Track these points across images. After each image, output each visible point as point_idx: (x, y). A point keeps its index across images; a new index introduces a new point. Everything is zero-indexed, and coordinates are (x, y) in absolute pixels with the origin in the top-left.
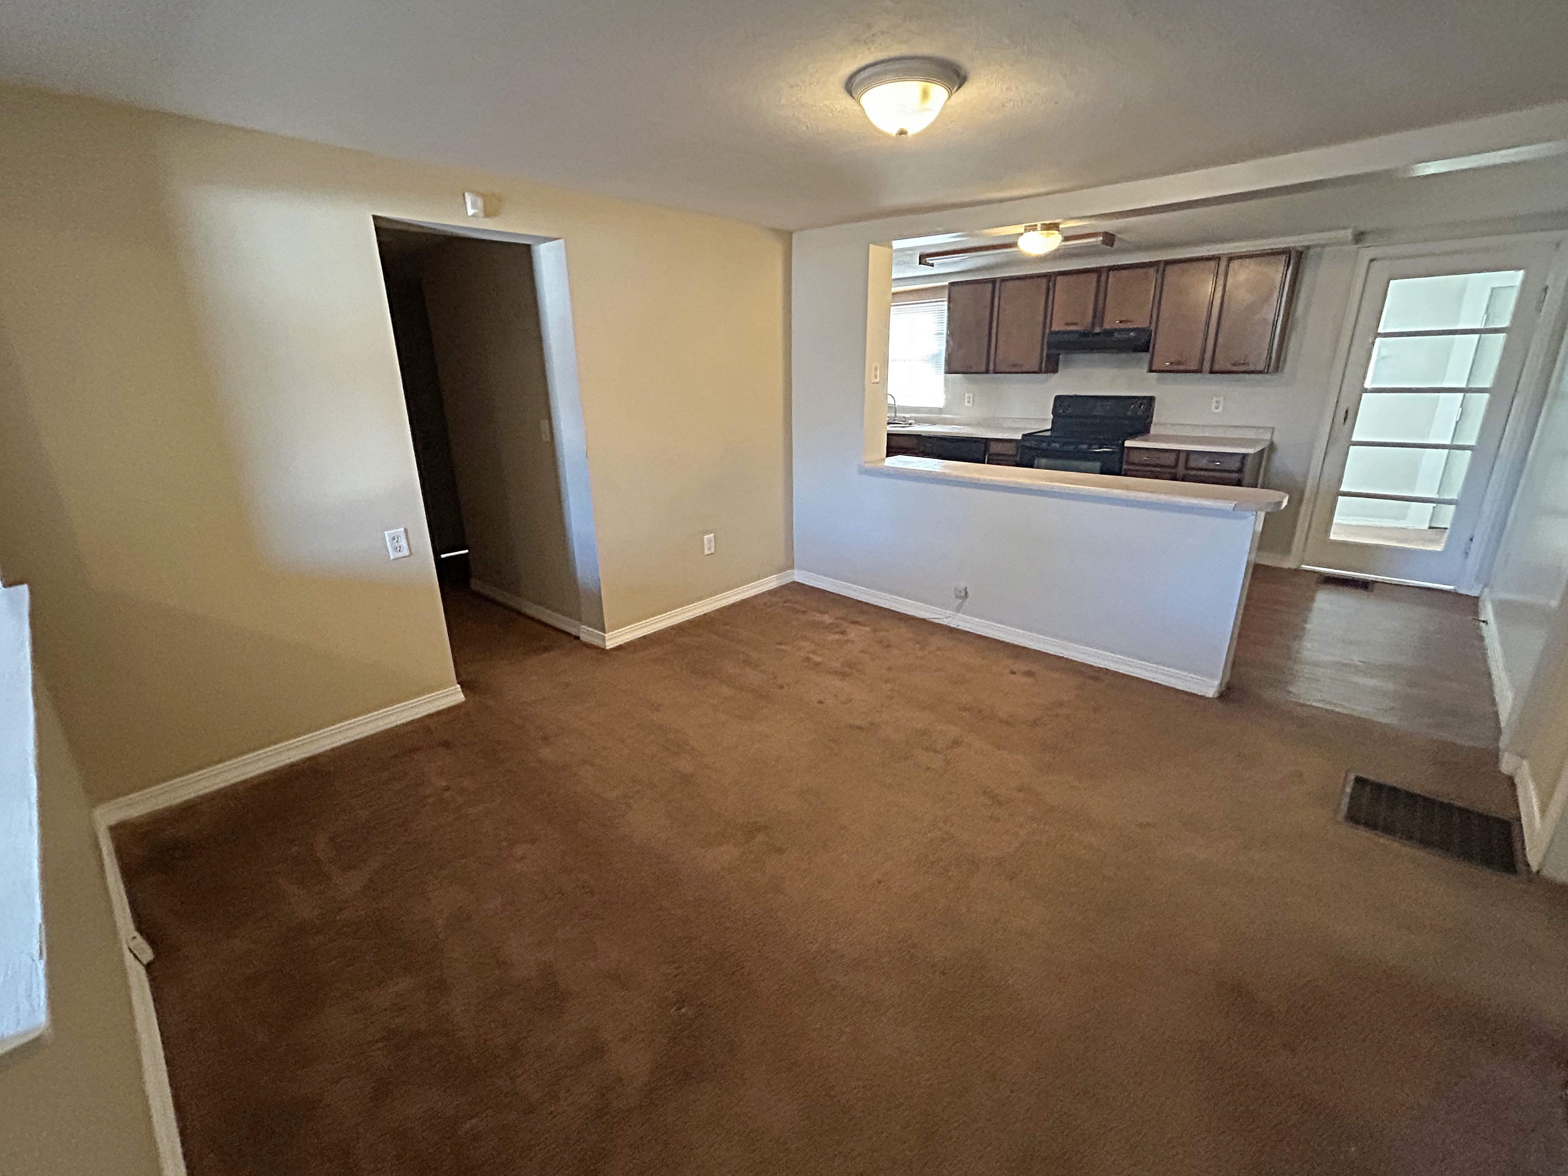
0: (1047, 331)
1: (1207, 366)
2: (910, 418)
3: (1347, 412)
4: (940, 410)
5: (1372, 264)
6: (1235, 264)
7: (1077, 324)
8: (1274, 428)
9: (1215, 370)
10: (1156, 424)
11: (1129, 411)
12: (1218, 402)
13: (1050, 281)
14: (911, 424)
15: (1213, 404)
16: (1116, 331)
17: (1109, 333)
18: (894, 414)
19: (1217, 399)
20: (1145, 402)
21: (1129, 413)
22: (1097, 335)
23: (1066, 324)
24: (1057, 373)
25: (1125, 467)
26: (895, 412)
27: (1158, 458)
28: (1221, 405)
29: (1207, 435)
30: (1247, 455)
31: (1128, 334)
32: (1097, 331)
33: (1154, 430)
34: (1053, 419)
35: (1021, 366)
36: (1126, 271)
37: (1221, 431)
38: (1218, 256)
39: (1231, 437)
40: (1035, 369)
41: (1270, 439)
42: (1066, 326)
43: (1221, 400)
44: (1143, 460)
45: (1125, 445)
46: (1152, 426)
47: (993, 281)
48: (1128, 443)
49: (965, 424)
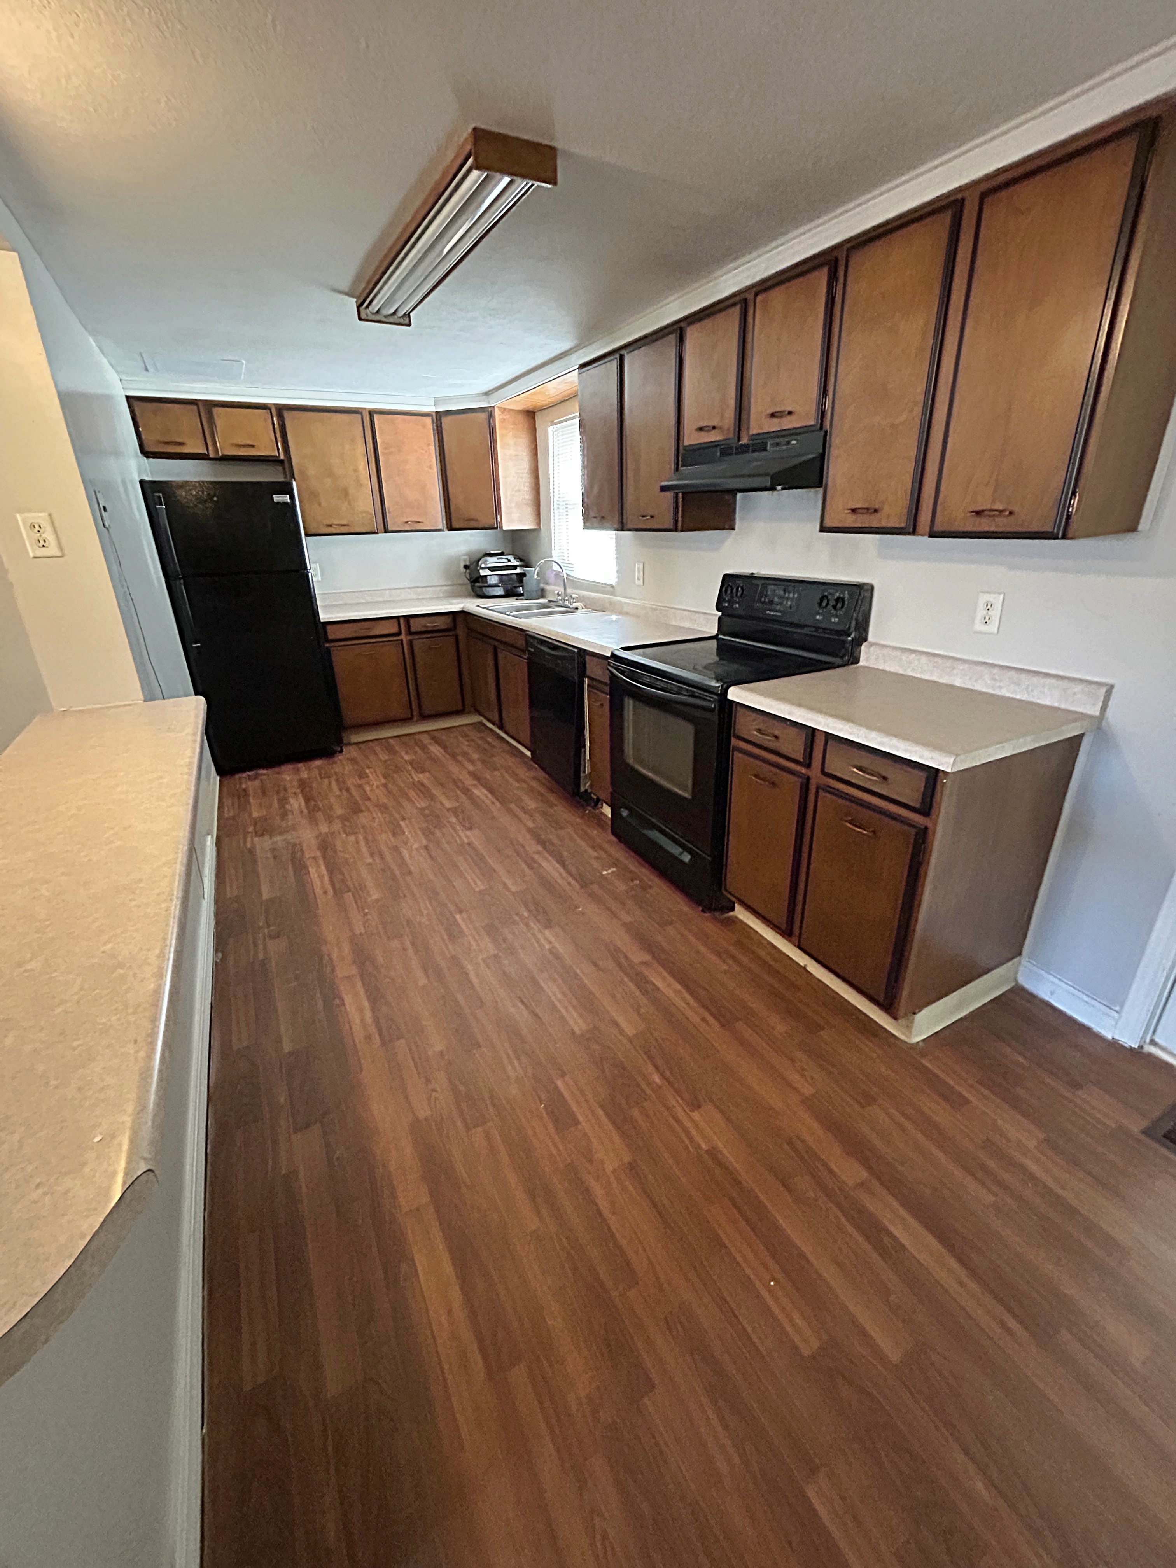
0: (681, 448)
1: (925, 520)
2: (578, 599)
4: (611, 590)
6: (997, 210)
7: (714, 428)
8: (1112, 687)
9: (938, 528)
10: (872, 644)
11: (819, 614)
12: (989, 606)
13: (681, 340)
14: (577, 609)
15: (981, 612)
16: (772, 437)
17: (759, 444)
18: (563, 590)
19: (990, 598)
20: (847, 596)
21: (818, 617)
22: (745, 449)
23: (701, 429)
24: (733, 529)
25: (734, 742)
26: (565, 589)
27: (776, 737)
28: (995, 613)
29: (958, 684)
30: (941, 774)
31: (788, 443)
32: (745, 440)
33: (867, 656)
34: (720, 618)
35: (652, 517)
36: (782, 288)
37: (987, 678)
38: (959, 196)
39: (1008, 695)
40: (670, 524)
41: (1096, 711)
42: (703, 433)
43: (997, 600)
44: (755, 736)
45: (730, 697)
46: (863, 647)
47: (620, 355)
48: (735, 694)
49: (632, 615)
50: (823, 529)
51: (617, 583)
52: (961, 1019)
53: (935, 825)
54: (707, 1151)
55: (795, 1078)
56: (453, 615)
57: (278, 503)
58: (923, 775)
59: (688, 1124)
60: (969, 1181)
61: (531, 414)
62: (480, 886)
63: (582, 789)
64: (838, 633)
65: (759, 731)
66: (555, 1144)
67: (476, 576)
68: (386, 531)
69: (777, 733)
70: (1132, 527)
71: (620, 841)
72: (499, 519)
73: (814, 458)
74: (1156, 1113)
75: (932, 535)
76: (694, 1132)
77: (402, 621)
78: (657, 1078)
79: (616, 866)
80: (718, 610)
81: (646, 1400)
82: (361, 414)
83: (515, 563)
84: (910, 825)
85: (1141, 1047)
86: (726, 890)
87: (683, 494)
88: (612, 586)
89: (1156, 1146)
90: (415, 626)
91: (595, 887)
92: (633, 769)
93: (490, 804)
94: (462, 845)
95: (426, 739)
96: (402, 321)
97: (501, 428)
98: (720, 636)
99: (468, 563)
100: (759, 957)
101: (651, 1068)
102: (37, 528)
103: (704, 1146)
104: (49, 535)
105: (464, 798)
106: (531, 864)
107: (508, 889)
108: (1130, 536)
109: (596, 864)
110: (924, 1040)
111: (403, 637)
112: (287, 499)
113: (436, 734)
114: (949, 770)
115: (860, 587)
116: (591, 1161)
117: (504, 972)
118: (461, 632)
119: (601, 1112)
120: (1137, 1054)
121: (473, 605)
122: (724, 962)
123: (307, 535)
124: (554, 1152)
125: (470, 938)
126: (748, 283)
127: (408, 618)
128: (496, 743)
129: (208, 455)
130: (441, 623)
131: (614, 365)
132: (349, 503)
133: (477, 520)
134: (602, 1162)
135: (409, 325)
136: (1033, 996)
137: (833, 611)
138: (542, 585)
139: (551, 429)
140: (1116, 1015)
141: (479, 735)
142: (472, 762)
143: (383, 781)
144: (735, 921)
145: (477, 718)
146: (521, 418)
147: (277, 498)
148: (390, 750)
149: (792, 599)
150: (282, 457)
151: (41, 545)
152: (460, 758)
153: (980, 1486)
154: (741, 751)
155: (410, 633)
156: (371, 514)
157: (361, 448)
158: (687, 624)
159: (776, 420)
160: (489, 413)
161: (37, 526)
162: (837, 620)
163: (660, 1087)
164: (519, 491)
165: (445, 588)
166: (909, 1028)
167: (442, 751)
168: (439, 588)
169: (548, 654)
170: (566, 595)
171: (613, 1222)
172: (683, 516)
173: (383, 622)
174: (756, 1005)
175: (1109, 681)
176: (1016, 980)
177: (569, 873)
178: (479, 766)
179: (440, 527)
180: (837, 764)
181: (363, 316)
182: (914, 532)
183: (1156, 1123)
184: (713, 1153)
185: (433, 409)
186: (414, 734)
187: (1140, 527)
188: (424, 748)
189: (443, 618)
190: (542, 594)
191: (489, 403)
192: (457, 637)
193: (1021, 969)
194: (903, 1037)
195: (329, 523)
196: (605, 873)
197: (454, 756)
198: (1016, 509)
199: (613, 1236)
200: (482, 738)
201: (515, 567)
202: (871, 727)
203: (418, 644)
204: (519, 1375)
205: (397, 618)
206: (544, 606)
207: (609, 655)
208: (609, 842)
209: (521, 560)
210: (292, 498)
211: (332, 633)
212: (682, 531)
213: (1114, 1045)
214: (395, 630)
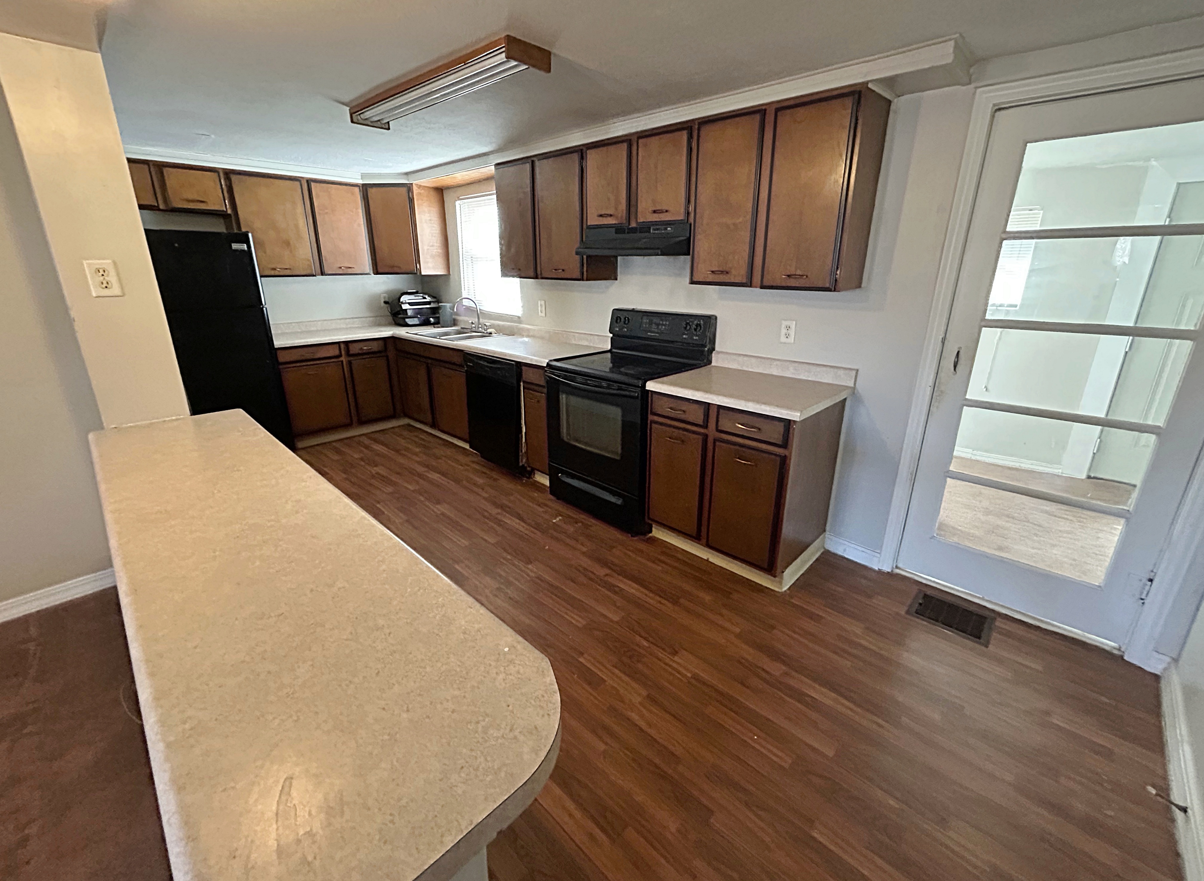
0: (585, 226)
1: (757, 278)
2: (491, 327)
3: (958, 352)
4: (519, 320)
5: (998, 113)
6: (785, 119)
7: (611, 215)
8: (858, 370)
9: (766, 283)
10: (719, 352)
11: (685, 334)
12: (788, 328)
13: (582, 158)
14: (491, 333)
15: (784, 331)
16: (653, 225)
17: (645, 228)
18: (477, 320)
19: (788, 323)
20: (702, 322)
21: (684, 336)
22: (633, 230)
23: (601, 216)
24: (616, 279)
25: (651, 417)
26: (479, 318)
27: (684, 411)
28: (792, 332)
29: (775, 373)
30: (792, 423)
31: (666, 229)
32: (633, 225)
33: (716, 360)
34: (612, 338)
35: (563, 270)
36: (657, 137)
37: (791, 369)
38: (764, 108)
39: (804, 378)
40: (577, 275)
41: (852, 385)
42: (601, 218)
43: (793, 325)
44: (668, 412)
45: (647, 388)
46: (713, 355)
47: (531, 160)
48: (651, 386)
49: (538, 337)
50: (692, 282)
51: (523, 314)
52: (803, 575)
53: (791, 453)
54: (692, 677)
55: (727, 625)
56: (385, 340)
57: (236, 251)
58: (782, 424)
59: (674, 665)
60: (836, 657)
61: (440, 191)
62: (465, 542)
63: (521, 464)
64: (697, 345)
65: (671, 408)
66: (596, 698)
67: (399, 309)
68: (323, 274)
69: (684, 408)
70: (859, 286)
71: (558, 499)
72: (418, 267)
73: (683, 240)
74: (909, 602)
75: (763, 287)
76: (681, 669)
77: (342, 346)
78: (645, 644)
79: (561, 515)
80: (611, 333)
81: (712, 820)
82: (300, 181)
83: (428, 299)
84: (776, 455)
85: (892, 571)
86: (649, 518)
87: (587, 257)
88: (519, 317)
89: (913, 618)
90: (354, 349)
91: (551, 531)
92: (568, 444)
93: (446, 483)
94: (437, 516)
95: (367, 441)
96: (383, 126)
97: (417, 200)
98: (614, 350)
99: (387, 300)
100: (679, 559)
101: (638, 638)
102: (102, 272)
103: (689, 675)
104: (112, 278)
105: (421, 481)
106: (499, 523)
107: (489, 543)
108: (858, 291)
109: (547, 517)
110: (789, 589)
111: (343, 359)
112: (245, 247)
113: (373, 436)
114: (798, 420)
115: (709, 317)
116: (623, 702)
117: (510, 598)
118: (391, 354)
119: (617, 671)
120: (891, 575)
121: (402, 332)
122: (658, 565)
123: (261, 276)
124: (597, 702)
125: (474, 580)
126: (633, 130)
127: (347, 343)
128: (430, 439)
129: (158, 206)
130: (375, 347)
131: (528, 166)
132: (291, 252)
133: (399, 267)
134: (630, 700)
135: (389, 129)
136: (835, 555)
137: (695, 333)
138: (454, 317)
139: (458, 203)
140: (878, 555)
141: (412, 434)
142: (416, 454)
143: (344, 476)
144: (654, 540)
145: (406, 421)
146: (432, 193)
147: (235, 246)
148: (338, 452)
149: (665, 325)
150: (229, 211)
151: (104, 286)
152: (403, 452)
153: (892, 802)
154: (656, 423)
155: (348, 354)
156: (309, 260)
157: (300, 209)
158: (586, 343)
159: (656, 215)
160: (409, 188)
161: (101, 271)
162: (697, 338)
163: (649, 647)
164: (432, 246)
165: (368, 319)
166: (780, 583)
167: (386, 449)
168: (364, 319)
169: (487, 366)
170: (479, 324)
171: (652, 732)
172: (587, 271)
173: (327, 347)
174: (687, 587)
175: (856, 367)
176: (824, 548)
177: (529, 525)
178: (425, 457)
179: (368, 271)
180: (726, 424)
181: (355, 120)
182: (750, 285)
183: (911, 606)
184: (696, 677)
185: (361, 182)
186: (354, 437)
187: (863, 285)
188: (367, 447)
189: (375, 343)
190: (454, 323)
191: (408, 180)
192: (387, 357)
193: (827, 539)
194: (777, 589)
195: (273, 266)
196: (554, 521)
197: (397, 451)
198: (809, 275)
199: (655, 740)
200: (416, 436)
201: (429, 303)
202: (748, 400)
203: (356, 363)
204: (630, 834)
205: (338, 343)
206: (459, 333)
207: (545, 365)
208: (550, 500)
209: (434, 297)
210: (249, 247)
211: (282, 357)
212: (587, 280)
213: (880, 572)
214: (337, 352)
